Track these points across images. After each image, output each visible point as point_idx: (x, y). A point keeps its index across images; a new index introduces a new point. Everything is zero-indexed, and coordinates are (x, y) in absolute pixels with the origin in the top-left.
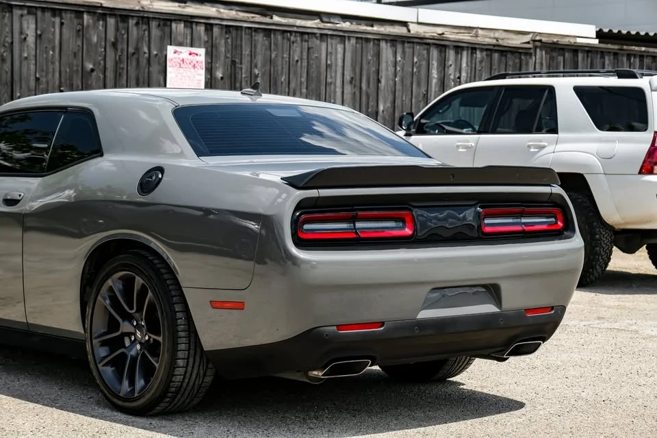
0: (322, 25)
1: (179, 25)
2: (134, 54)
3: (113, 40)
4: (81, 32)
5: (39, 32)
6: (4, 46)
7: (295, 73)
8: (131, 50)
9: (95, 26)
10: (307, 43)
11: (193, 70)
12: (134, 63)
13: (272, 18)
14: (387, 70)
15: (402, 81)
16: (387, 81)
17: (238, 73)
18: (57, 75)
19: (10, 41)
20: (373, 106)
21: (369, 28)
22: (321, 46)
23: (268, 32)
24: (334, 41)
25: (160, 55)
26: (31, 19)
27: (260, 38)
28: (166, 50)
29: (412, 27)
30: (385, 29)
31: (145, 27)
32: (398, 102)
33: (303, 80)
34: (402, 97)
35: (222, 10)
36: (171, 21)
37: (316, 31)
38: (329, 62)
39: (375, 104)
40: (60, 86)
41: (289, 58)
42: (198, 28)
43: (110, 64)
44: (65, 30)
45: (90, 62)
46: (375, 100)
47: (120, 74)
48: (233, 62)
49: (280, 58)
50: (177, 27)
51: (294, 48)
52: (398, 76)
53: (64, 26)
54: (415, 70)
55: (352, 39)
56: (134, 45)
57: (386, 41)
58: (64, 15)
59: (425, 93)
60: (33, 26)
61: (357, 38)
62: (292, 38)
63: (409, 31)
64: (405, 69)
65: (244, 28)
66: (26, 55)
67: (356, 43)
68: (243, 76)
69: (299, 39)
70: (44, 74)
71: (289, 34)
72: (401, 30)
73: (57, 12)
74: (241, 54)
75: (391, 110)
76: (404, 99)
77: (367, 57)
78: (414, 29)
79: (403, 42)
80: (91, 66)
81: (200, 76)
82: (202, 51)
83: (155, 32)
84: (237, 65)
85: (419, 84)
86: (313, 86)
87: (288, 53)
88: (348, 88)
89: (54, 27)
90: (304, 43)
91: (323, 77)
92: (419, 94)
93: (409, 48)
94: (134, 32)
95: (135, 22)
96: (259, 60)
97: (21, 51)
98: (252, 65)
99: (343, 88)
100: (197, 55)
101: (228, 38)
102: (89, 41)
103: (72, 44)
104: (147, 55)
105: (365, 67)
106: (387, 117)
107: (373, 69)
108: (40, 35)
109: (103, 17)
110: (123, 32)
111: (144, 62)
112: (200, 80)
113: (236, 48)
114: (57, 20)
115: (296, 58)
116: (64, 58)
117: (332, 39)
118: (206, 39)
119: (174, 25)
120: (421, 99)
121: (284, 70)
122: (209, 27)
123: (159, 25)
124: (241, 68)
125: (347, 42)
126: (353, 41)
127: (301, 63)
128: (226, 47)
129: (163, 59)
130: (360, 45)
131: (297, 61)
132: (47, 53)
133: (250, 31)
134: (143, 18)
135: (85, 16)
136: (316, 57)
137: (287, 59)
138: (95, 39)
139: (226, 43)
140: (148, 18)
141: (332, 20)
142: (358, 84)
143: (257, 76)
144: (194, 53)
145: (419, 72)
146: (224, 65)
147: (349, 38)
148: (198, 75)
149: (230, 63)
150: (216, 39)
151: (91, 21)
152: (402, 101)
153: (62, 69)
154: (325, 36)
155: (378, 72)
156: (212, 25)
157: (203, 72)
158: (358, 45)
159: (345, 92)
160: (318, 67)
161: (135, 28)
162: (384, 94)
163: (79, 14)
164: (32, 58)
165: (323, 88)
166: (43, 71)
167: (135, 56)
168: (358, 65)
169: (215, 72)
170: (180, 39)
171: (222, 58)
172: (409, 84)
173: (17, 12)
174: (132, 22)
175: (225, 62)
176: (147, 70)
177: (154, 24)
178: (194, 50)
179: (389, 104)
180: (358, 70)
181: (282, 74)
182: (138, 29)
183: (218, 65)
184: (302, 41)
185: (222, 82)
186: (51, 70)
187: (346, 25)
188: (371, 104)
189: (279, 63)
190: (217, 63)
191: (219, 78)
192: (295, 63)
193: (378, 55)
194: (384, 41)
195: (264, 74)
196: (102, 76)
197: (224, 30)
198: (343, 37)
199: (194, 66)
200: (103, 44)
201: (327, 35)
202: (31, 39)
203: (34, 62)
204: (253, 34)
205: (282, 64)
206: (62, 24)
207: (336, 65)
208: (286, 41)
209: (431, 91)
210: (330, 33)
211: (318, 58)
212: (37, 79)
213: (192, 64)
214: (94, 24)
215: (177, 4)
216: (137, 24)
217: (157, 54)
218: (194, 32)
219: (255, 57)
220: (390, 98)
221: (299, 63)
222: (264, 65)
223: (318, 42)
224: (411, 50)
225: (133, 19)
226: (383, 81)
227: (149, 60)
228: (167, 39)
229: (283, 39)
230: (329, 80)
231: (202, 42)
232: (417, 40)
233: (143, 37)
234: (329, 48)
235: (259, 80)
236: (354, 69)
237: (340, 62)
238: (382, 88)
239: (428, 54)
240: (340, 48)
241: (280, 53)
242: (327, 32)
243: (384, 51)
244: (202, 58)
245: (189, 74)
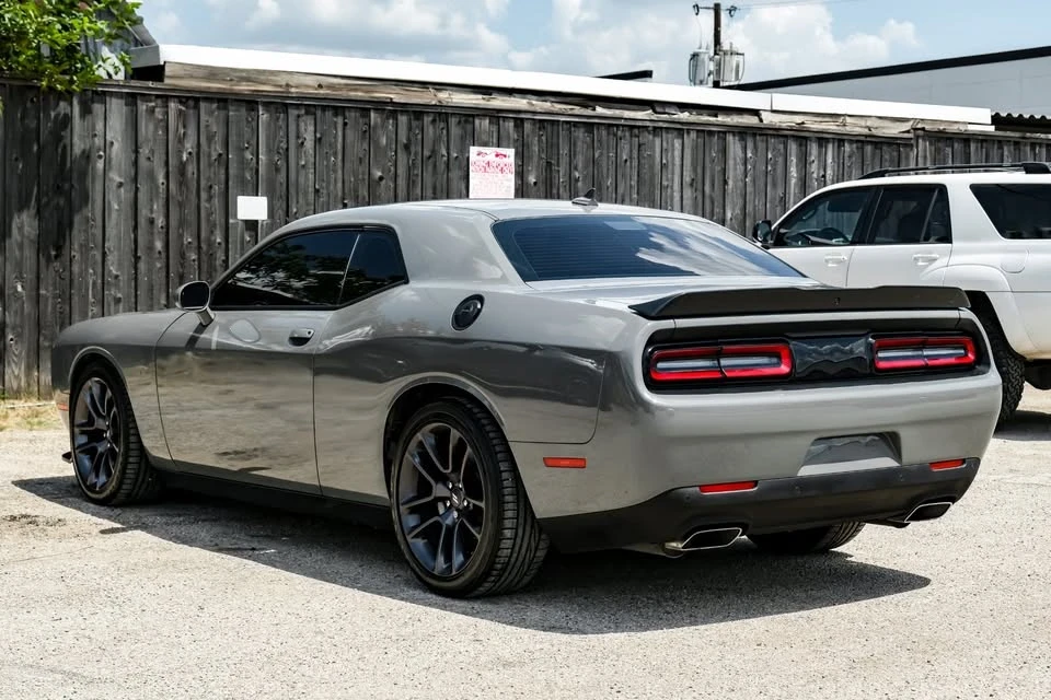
0: (655, 117)
1: (483, 122)
2: (430, 157)
3: (405, 141)
4: (368, 134)
5: (318, 135)
6: (279, 153)
7: (624, 175)
8: (427, 153)
9: (384, 126)
10: (637, 139)
11: (500, 174)
12: (430, 168)
13: (594, 110)
14: (735, 169)
15: (754, 181)
16: (735, 182)
17: (555, 177)
18: (340, 185)
19: (285, 146)
20: (719, 213)
21: (712, 119)
22: (654, 141)
23: (589, 127)
24: (670, 136)
25: (461, 157)
26: (310, 120)
27: (580, 133)
28: (469, 152)
29: (764, 115)
30: (733, 120)
31: (442, 125)
32: (749, 208)
33: (633, 183)
34: (754, 201)
35: (534, 102)
36: (473, 116)
37: (648, 124)
38: (664, 161)
39: (722, 211)
40: (344, 199)
41: (616, 158)
42: (506, 123)
43: (402, 171)
44: (349, 132)
45: (378, 169)
46: (721, 206)
47: (414, 182)
48: (549, 164)
49: (605, 158)
50: (480, 124)
51: (622, 146)
52: (748, 176)
53: (348, 126)
54: (769, 168)
55: (691, 132)
56: (431, 147)
57: (734, 134)
58: (347, 114)
59: (782, 195)
60: (311, 128)
61: (698, 131)
62: (620, 133)
63: (761, 120)
64: (757, 166)
65: (561, 123)
66: (303, 163)
67: (697, 137)
68: (561, 180)
69: (627, 134)
70: (324, 185)
71: (615, 129)
72: (752, 120)
73: (339, 111)
74: (558, 154)
75: (741, 218)
77: (710, 153)
78: (768, 118)
79: (754, 135)
80: (379, 174)
81: (509, 182)
82: (511, 152)
83: (455, 131)
84: (553, 168)
85: (774, 185)
86: (645, 190)
87: (614, 151)
88: (688, 193)
89: (336, 129)
90: (633, 139)
91: (657, 180)
92: (775, 199)
93: (762, 141)
94: (430, 131)
95: (431, 119)
96: (580, 160)
97: (298, 158)
98: (572, 167)
99: (682, 192)
100: (505, 156)
101: (542, 135)
102: (377, 143)
103: (357, 147)
104: (445, 159)
105: (708, 165)
107: (718, 168)
108: (320, 139)
109: (394, 114)
110: (417, 132)
111: (442, 167)
112: (509, 187)
113: (552, 147)
114: (340, 120)
115: (625, 158)
116: (348, 165)
117: (667, 133)
118: (516, 137)
119: (477, 122)
120: (777, 202)
121: (610, 173)
122: (519, 123)
123: (459, 122)
124: (558, 171)
125: (685, 136)
126: (693, 135)
127: (631, 162)
128: (539, 145)
129: (465, 162)
130: (702, 140)
131: (626, 161)
132: (328, 161)
133: (568, 126)
134: (440, 114)
135: (372, 114)
136: (649, 155)
137: (614, 159)
138: (384, 141)
139: (540, 141)
140: (446, 113)
141: (667, 111)
142: (700, 187)
143: (577, 180)
144: (501, 155)
145: (774, 170)
146: (538, 167)
147: (688, 131)
148: (507, 180)
149: (544, 165)
150: (528, 136)
151: (379, 120)
152: (755, 206)
153: (346, 178)
154: (659, 130)
155: (724, 171)
156: (522, 120)
157: (512, 177)
158: (699, 140)
159: (685, 196)
160: (652, 167)
161: (431, 128)
162: (733, 197)
163: (365, 112)
164: (311, 166)
165: (658, 192)
166: (323, 180)
167: (431, 160)
168: (699, 164)
169: (527, 176)
170: (484, 138)
171: (535, 159)
172: (762, 185)
173: (293, 113)
174: (427, 119)
175: (539, 164)
176: (445, 176)
177: (453, 121)
178: (501, 150)
179: (738, 211)
180: (699, 171)
181: (608, 177)
182: (434, 128)
183: (530, 168)
184: (631, 136)
185: (535, 189)
186: (333, 180)
187: (684, 116)
188: (716, 210)
189: (604, 164)
190: (529, 165)
191: (532, 184)
192: (623, 164)
193: (724, 151)
194: (731, 134)
195: (585, 177)
196: (392, 185)
197: (538, 126)
198: (681, 130)
199: (502, 170)
200: (394, 146)
201: (661, 128)
202: (309, 144)
203: (312, 171)
204: (573, 129)
205: (608, 165)
206: (345, 124)
207: (673, 165)
208: (611, 137)
209: (789, 193)
210: (665, 125)
211: (651, 157)
212: (317, 191)
213: (500, 168)
214: (383, 122)
215: (480, 96)
216: (434, 121)
217: (457, 157)
218: (501, 129)
219: (575, 155)
220: (740, 202)
221: (628, 163)
222: (586, 167)
223: (651, 137)
224: (765, 144)
225: (428, 116)
226: (730, 183)
227: (448, 164)
228: (469, 138)
229: (608, 134)
230: (665, 183)
231: (511, 141)
232: (771, 132)
233: (440, 137)
234: (664, 144)
235: (580, 184)
236: (695, 170)
237: (677, 161)
238: (730, 191)
239: (786, 148)
240: (677, 143)
241: (605, 152)
242: (661, 124)
243: (732, 146)
244: (511, 160)
245: (496, 179)
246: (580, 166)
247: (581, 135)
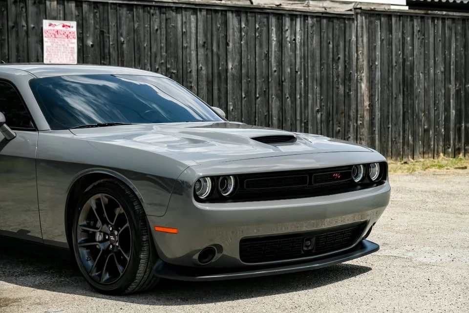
0: (176, 0)
1: (52, 3)
2: (13, 27)
7: (156, 40)
8: (11, 24)
10: (164, 15)
11: (66, 40)
12: (14, 35)
14: (234, 35)
15: (247, 44)
16: (234, 44)
17: (106, 41)
20: (223, 65)
21: (218, 2)
22: (176, 17)
23: (130, 7)
24: (188, 13)
25: (36, 28)
27: (124, 11)
28: (42, 24)
30: (231, 2)
31: (22, 5)
32: (244, 61)
33: (162, 45)
34: (247, 57)
37: (172, 5)
38: (184, 30)
39: (225, 64)
41: (150, 28)
42: (70, 4)
46: (224, 60)
48: (102, 32)
49: (142, 28)
50: (50, 4)
51: (154, 20)
52: (243, 40)
54: (257, 34)
55: (203, 10)
56: (14, 20)
57: (232, 12)
59: (266, 53)
61: (207, 10)
62: (152, 11)
63: (252, 3)
64: (249, 34)
65: (110, 4)
67: (207, 14)
68: (111, 43)
69: (157, 12)
71: (149, 8)
72: (245, 3)
74: (108, 25)
75: (238, 67)
76: (249, 58)
77: (216, 24)
78: (256, 1)
79: (246, 13)
82: (74, 24)
83: (32, 9)
84: (105, 35)
85: (261, 46)
86: (172, 50)
87: (149, 24)
88: (201, 51)
90: (162, 15)
91: (180, 43)
92: (262, 54)
93: (252, 17)
94: (13, 9)
96: (124, 30)
99: (197, 51)
100: (69, 27)
101: (96, 12)
104: (25, 28)
105: (215, 33)
106: (235, 73)
107: (222, 35)
110: (3, 9)
111: (22, 34)
112: (73, 48)
113: (104, 20)
115: (156, 28)
117: (186, 11)
118: (77, 14)
119: (48, 3)
120: (263, 58)
121: (146, 38)
122: (79, 4)
123: (35, 3)
124: (109, 37)
125: (198, 13)
126: (204, 13)
127: (161, 31)
128: (94, 20)
129: (40, 31)
130: (210, 16)
131: (157, 30)
133: (115, 6)
136: (174, 27)
137: (148, 29)
139: (95, 16)
142: (209, 47)
143: (123, 43)
144: (67, 26)
145: (261, 36)
146: (94, 35)
147: (201, 10)
148: (72, 43)
149: (99, 32)
150: (86, 13)
152: (248, 60)
154: (180, 10)
155: (226, 36)
156: (81, 2)
157: (75, 41)
158: (208, 16)
159: (199, 54)
160: (176, 35)
161: (13, 7)
162: (232, 54)
165: (180, 51)
167: (14, 29)
168: (209, 32)
169: (86, 41)
170: (54, 14)
171: (92, 29)
172: (253, 46)
174: (10, 0)
175: (94, 32)
176: (25, 40)
178: (66, 23)
179: (236, 63)
180: (209, 36)
181: (144, 41)
182: (16, 6)
183: (88, 35)
184: (160, 13)
185: (92, 49)
188: (221, 63)
189: (142, 32)
190: (87, 33)
191: (90, 46)
192: (155, 32)
193: (225, 23)
194: (230, 12)
195: (129, 41)
197: (93, 6)
198: (194, 9)
199: (67, 36)
201: (181, 8)
204: (118, 8)
205: (144, 33)
207: (191, 32)
208: (146, 13)
209: (271, 51)
210: (184, 6)
211: (175, 27)
213: (66, 35)
216: (15, 2)
217: (34, 27)
218: (66, 7)
219: (120, 28)
220: (238, 57)
221: (159, 31)
222: (128, 34)
223: (174, 14)
224: (254, 18)
226: (231, 44)
227: (27, 32)
228: (42, 14)
229: (144, 12)
230: (185, 45)
231: (74, 17)
232: (258, 11)
233: (20, 13)
234: (184, 18)
235: (125, 46)
236: (206, 36)
237: (193, 30)
238: (230, 50)
239: (268, 21)
240: (193, 18)
241: (142, 24)
242: (180, 5)
243: (231, 20)
244: (74, 29)
245: (63, 43)
247: (125, 13)
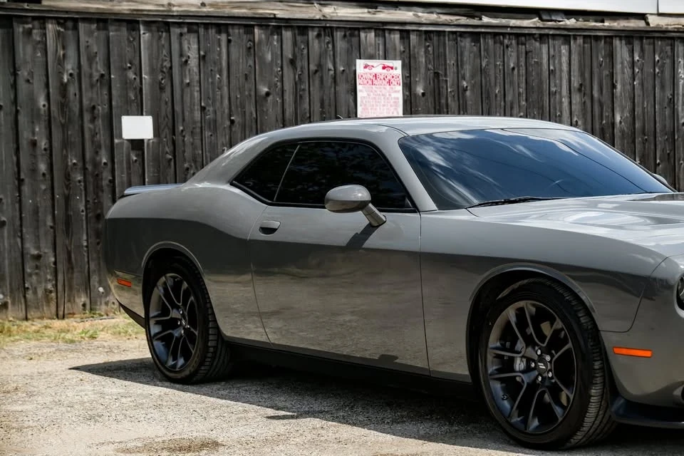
0: (540, 24)
1: (368, 35)
2: (316, 71)
3: (290, 56)
4: (252, 50)
5: (202, 53)
6: (163, 72)
7: (512, 83)
8: (313, 67)
9: (269, 42)
10: (524, 47)
11: (388, 87)
12: (317, 82)
13: (481, 19)
14: (623, 73)
15: (642, 84)
16: (623, 85)
17: (443, 87)
18: (226, 102)
19: (169, 65)
20: (607, 117)
21: (599, 24)
22: (541, 49)
23: (476, 37)
24: (557, 43)
25: (347, 71)
26: (193, 39)
27: (467, 43)
28: (355, 65)
29: (651, 19)
30: (618, 24)
31: (328, 39)
32: (638, 110)
33: (521, 90)
34: (643, 103)
35: (420, 14)
36: (359, 29)
37: (534, 31)
38: (552, 68)
39: (611, 115)
40: (230, 116)
41: (504, 65)
42: (392, 36)
43: (288, 86)
44: (233, 50)
45: (264, 85)
46: (610, 110)
47: (301, 96)
48: (437, 75)
49: (492, 66)
50: (366, 37)
51: (509, 53)
52: (636, 78)
53: (232, 43)
54: (657, 70)
55: (578, 38)
56: (317, 58)
57: (621, 38)
58: (230, 30)
59: (670, 97)
60: (195, 46)
61: (585, 37)
62: (506, 41)
63: (648, 24)
64: (645, 69)
65: (447, 34)
66: (188, 81)
67: (584, 43)
68: (449, 90)
69: (514, 42)
70: (210, 102)
71: (502, 37)
72: (640, 24)
73: (222, 27)
74: (445, 64)
75: (630, 120)
76: (645, 106)
77: (598, 57)
78: (654, 22)
79: (641, 39)
80: (266, 90)
81: (397, 93)
82: (398, 64)
83: (341, 44)
84: (441, 78)
85: (663, 87)
86: (534, 97)
87: (502, 60)
88: (576, 98)
89: (220, 46)
90: (520, 46)
91: (545, 86)
92: (663, 100)
93: (649, 44)
94: (315, 45)
95: (315, 33)
96: (467, 70)
97: (182, 76)
98: (459, 76)
99: (570, 98)
100: (392, 68)
101: (428, 46)
102: (262, 59)
103: (242, 63)
104: (332, 72)
105: (596, 70)
106: (625, 129)
107: (606, 72)
108: (204, 57)
109: (278, 30)
110: (303, 47)
111: (328, 81)
112: (398, 99)
113: (439, 57)
114: (223, 37)
115: (512, 65)
116: (233, 81)
117: (553, 39)
118: (402, 49)
119: (363, 35)
120: (666, 105)
121: (498, 81)
122: (405, 35)
123: (345, 36)
124: (446, 81)
125: (572, 42)
126: (580, 41)
127: (518, 71)
128: (426, 57)
129: (352, 75)
130: (589, 45)
131: (513, 69)
132: (213, 77)
133: (455, 36)
134: (325, 28)
135: (256, 30)
136: (536, 62)
137: (501, 67)
138: (269, 57)
139: (426, 52)
140: (331, 28)
141: (553, 18)
142: (588, 91)
143: (465, 90)
144: (388, 67)
145: (662, 72)
146: (426, 78)
147: (575, 37)
148: (396, 92)
149: (432, 75)
150: (414, 47)
151: (263, 36)
152: (643, 108)
153: (232, 95)
154: (545, 37)
155: (612, 75)
156: (408, 32)
157: (400, 88)
158: (586, 45)
159: (574, 102)
160: (540, 74)
161: (316, 42)
162: (621, 100)
163: (249, 29)
164: (196, 84)
165: (546, 99)
166: (209, 98)
167: (317, 75)
168: (587, 69)
169: (416, 88)
170: (371, 50)
171: (423, 70)
172: (650, 88)
173: (175, 31)
174: (312, 34)
175: (426, 74)
176: (333, 89)
177: (339, 35)
178: (388, 63)
179: (627, 114)
180: (587, 75)
181: (496, 85)
182: (319, 42)
183: (417, 79)
184: (518, 44)
185: (423, 99)
186: (218, 97)
187: (571, 22)
188: (606, 114)
189: (492, 72)
190: (417, 77)
191: (420, 94)
192: (511, 71)
193: (611, 55)
194: (618, 38)
195: (473, 86)
196: (279, 101)
197: (424, 37)
198: (567, 36)
199: (389, 83)
200: (279, 62)
201: (548, 35)
202: (193, 63)
203: (198, 89)
204: (459, 39)
205: (495, 73)
206: (229, 41)
207: (561, 71)
208: (498, 45)
209: (678, 94)
210: (551, 32)
211: (539, 64)
212: (203, 109)
213: (387, 80)
214: (268, 39)
215: (366, 10)
216: (319, 36)
217: (343, 71)
218: (387, 41)
219: (462, 68)
220: (628, 105)
221: (516, 70)
222: (473, 76)
223: (538, 44)
224: (652, 47)
225: (313, 31)
226: (619, 86)
227: (335, 78)
228: (355, 52)
229: (495, 43)
230: (553, 89)
231: (398, 53)
232: (657, 35)
233: (326, 51)
234: (551, 50)
235: (468, 93)
236: (582, 74)
237: (565, 67)
238: (618, 94)
239: (673, 50)
240: (564, 50)
241: (492, 61)
242: (546, 31)
243: (618, 49)
244: (398, 72)
245: (384, 91)
246: (468, 75)
247: (468, 45)
